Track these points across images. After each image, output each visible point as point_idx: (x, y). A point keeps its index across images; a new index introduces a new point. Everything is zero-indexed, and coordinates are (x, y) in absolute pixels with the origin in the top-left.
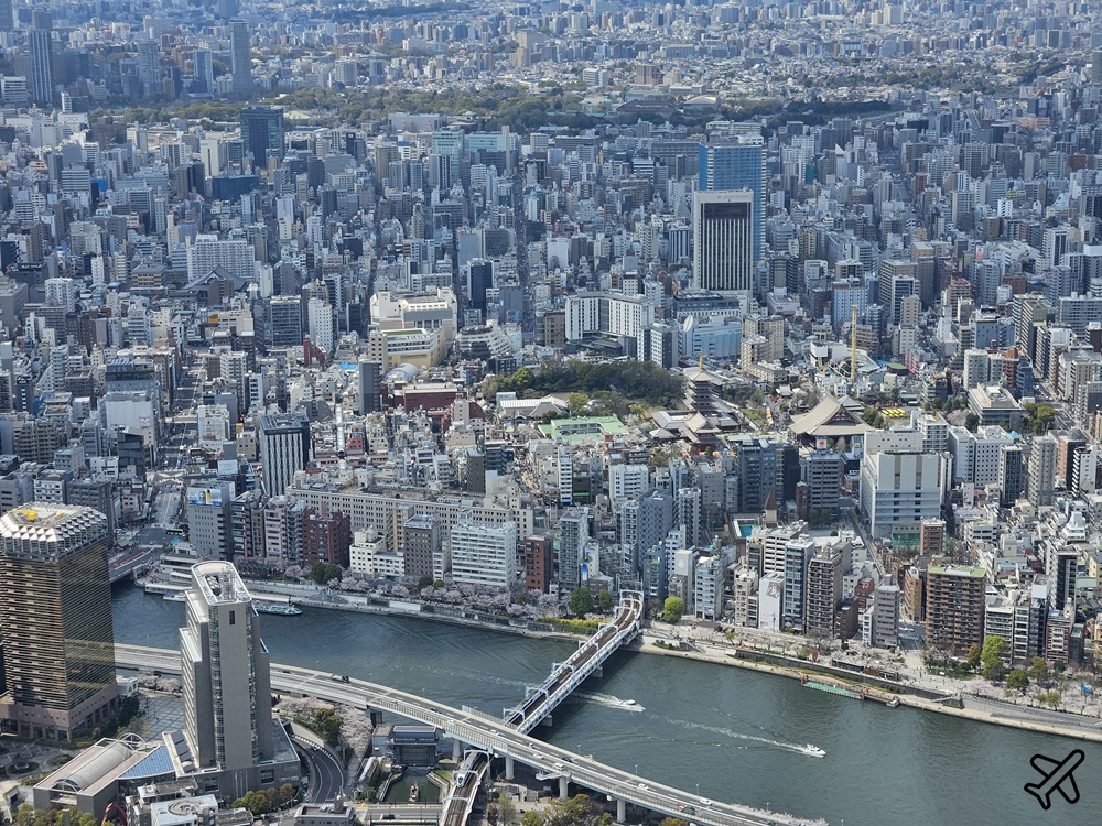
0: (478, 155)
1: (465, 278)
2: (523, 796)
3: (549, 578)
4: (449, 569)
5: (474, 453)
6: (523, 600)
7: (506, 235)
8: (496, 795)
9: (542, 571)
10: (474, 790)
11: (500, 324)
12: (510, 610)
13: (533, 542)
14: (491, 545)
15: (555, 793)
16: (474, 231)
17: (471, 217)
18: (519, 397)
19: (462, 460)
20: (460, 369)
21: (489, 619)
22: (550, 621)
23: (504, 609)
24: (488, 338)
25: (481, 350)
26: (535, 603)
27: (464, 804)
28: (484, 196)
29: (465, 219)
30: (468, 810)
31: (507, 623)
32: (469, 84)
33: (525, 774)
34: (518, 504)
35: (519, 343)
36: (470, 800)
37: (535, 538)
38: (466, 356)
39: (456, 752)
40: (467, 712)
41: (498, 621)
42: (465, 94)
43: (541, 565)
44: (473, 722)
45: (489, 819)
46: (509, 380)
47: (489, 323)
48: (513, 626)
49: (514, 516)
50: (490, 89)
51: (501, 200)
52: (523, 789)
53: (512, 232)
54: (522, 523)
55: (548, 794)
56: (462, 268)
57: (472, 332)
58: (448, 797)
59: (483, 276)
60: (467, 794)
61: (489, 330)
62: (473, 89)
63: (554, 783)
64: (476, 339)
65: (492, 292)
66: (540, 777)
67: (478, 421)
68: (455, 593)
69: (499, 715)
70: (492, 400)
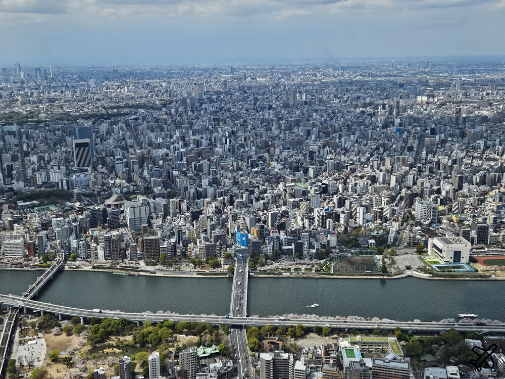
0: (7, 132)
1: (5, 169)
2: (30, 317)
3: (35, 253)
4: (4, 254)
5: (10, 219)
6: (28, 260)
7: (17, 156)
8: (21, 319)
9: (33, 251)
10: (14, 318)
11: (17, 181)
12: (23, 264)
13: (29, 243)
14: (16, 245)
15: (40, 315)
16: (7, 155)
17: (6, 151)
18: (24, 202)
19: (6, 222)
20: (5, 195)
21: (18, 267)
22: (36, 265)
23: (22, 264)
24: (13, 186)
25: (11, 189)
26: (31, 260)
27: (11, 323)
28: (10, 144)
29: (4, 152)
30: (12, 325)
31: (23, 268)
32: (3, 111)
33: (30, 311)
34: (24, 232)
35: (23, 187)
36: (13, 322)
37: (30, 242)
38: (7, 191)
39: (8, 308)
40: (10, 296)
41: (20, 267)
42: (2, 114)
43: (33, 250)
44: (12, 298)
45: (19, 326)
46: (20, 197)
47: (13, 181)
48: (25, 268)
49: (23, 236)
50: (10, 113)
51: (16, 145)
52: (30, 316)
53: (19, 155)
54: (26, 238)
55: (37, 316)
56: (4, 166)
57: (8, 184)
58: (6, 321)
59: (10, 168)
60: (12, 320)
61: (13, 183)
62: (5, 113)
63: (39, 312)
64: (9, 186)
65: (14, 172)
66: (34, 311)
67: (11, 210)
68: (6, 261)
69: (21, 295)
70: (16, 204)
